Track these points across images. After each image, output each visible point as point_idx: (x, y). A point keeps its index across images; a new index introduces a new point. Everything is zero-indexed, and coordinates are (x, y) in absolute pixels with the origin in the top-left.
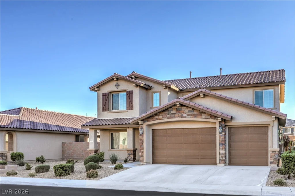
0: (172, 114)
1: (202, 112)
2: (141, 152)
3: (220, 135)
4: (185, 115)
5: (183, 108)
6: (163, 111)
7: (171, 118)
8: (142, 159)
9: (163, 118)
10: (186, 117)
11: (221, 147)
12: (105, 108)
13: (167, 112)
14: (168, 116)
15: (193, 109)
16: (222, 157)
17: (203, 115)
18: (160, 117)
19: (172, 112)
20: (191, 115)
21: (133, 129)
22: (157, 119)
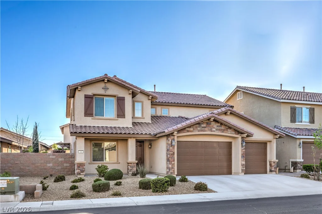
0: (203, 127)
1: (229, 127)
2: (171, 164)
3: (242, 148)
4: (214, 129)
5: (213, 123)
6: (196, 124)
7: (202, 131)
8: (172, 171)
9: (194, 131)
10: (214, 131)
11: (243, 159)
12: (88, 113)
13: (198, 125)
14: (199, 129)
15: (222, 124)
16: (243, 167)
17: (228, 130)
18: (191, 129)
19: (202, 126)
20: (219, 130)
21: (136, 139)
22: (188, 131)
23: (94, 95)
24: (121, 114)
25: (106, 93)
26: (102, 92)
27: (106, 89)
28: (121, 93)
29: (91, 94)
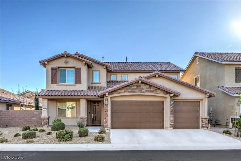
0: (133, 89)
1: (158, 88)
2: (105, 119)
3: (170, 106)
4: (144, 91)
5: (143, 85)
6: (125, 87)
7: (132, 92)
8: (106, 125)
9: (125, 92)
10: (144, 92)
11: (171, 116)
12: (54, 80)
13: (128, 88)
14: (129, 90)
15: (151, 86)
16: (172, 123)
17: (157, 91)
18: (123, 91)
19: (133, 88)
20: (149, 91)
21: (86, 100)
22: (120, 93)
23: (59, 67)
24: (78, 80)
25: (67, 65)
26: (64, 65)
27: (66, 62)
28: (78, 65)
29: (56, 67)
